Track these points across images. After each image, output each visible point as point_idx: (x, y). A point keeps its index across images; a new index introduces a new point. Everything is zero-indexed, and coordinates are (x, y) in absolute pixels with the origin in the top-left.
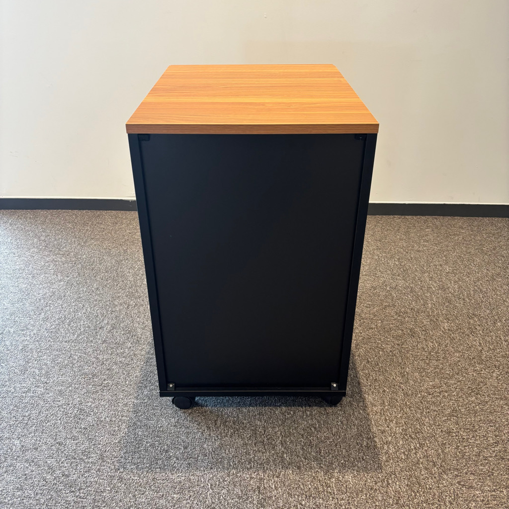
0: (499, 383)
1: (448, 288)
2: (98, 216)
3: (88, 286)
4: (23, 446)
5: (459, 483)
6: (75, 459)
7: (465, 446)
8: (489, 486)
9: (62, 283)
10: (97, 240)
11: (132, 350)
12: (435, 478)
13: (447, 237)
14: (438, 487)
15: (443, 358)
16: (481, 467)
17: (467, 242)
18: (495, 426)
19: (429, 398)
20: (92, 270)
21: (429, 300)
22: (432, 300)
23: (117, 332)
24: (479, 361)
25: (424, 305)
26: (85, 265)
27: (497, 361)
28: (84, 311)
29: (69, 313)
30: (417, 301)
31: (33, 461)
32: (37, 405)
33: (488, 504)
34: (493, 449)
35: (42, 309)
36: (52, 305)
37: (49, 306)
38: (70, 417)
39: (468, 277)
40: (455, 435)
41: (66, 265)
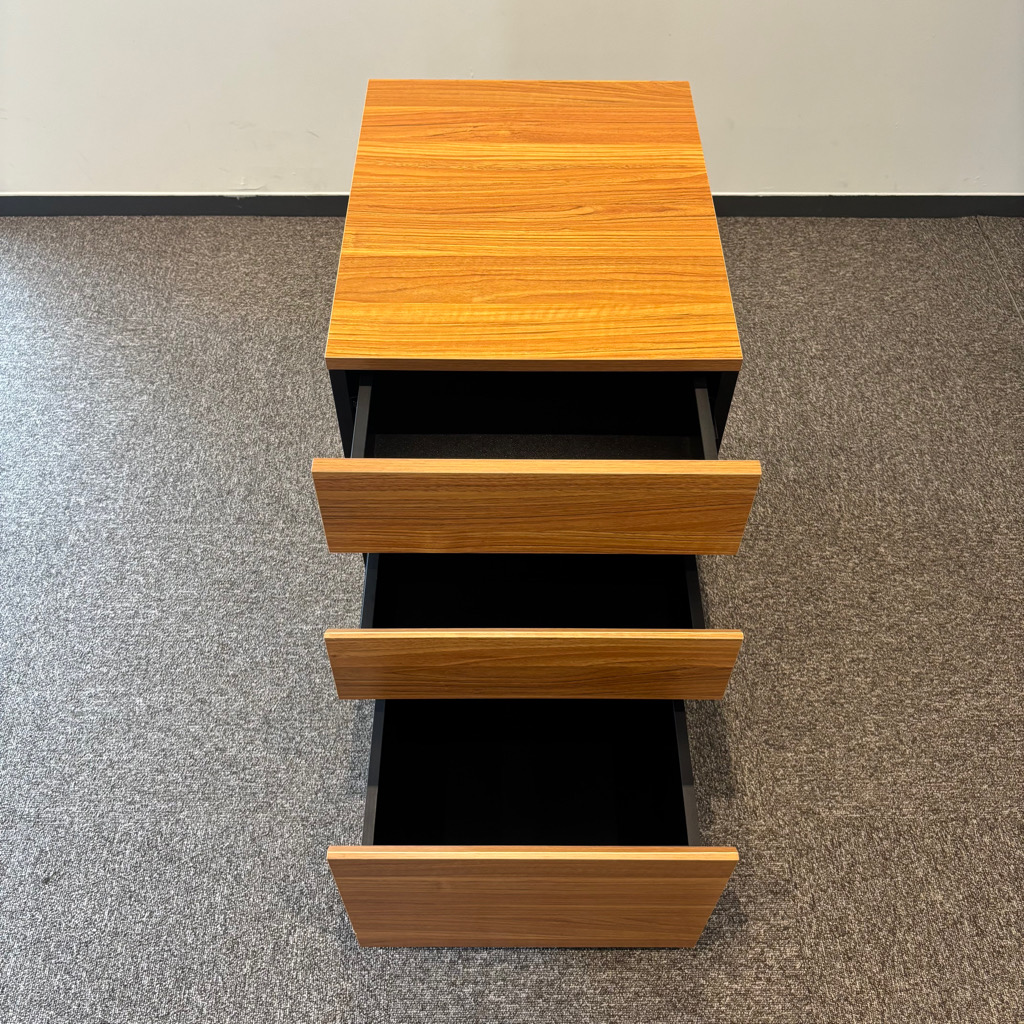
0: (854, 579)
1: (808, 393)
2: (182, 232)
3: (193, 404)
4: (149, 707)
5: (766, 742)
6: (228, 724)
7: (785, 686)
8: (807, 745)
9: (145, 397)
10: (189, 293)
11: (287, 535)
12: (735, 735)
13: (826, 270)
14: (737, 749)
15: (776, 536)
16: (801, 718)
17: (860, 284)
18: (833, 652)
19: (745, 609)
20: (193, 366)
21: (771, 420)
22: (776, 419)
23: (257, 501)
24: (832, 540)
25: (762, 431)
26: (177, 354)
27: (860, 538)
28: (194, 459)
29: (171, 464)
30: (750, 423)
31: (170, 730)
32: (155, 639)
33: (800, 771)
34: (823, 689)
35: (123, 456)
36: (137, 448)
37: (134, 449)
38: (208, 658)
39: (847, 366)
40: (773, 668)
41: (144, 356)
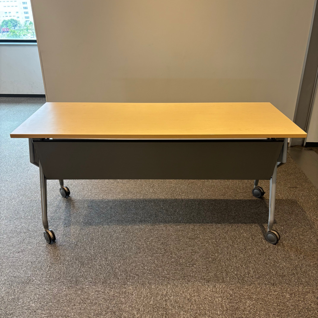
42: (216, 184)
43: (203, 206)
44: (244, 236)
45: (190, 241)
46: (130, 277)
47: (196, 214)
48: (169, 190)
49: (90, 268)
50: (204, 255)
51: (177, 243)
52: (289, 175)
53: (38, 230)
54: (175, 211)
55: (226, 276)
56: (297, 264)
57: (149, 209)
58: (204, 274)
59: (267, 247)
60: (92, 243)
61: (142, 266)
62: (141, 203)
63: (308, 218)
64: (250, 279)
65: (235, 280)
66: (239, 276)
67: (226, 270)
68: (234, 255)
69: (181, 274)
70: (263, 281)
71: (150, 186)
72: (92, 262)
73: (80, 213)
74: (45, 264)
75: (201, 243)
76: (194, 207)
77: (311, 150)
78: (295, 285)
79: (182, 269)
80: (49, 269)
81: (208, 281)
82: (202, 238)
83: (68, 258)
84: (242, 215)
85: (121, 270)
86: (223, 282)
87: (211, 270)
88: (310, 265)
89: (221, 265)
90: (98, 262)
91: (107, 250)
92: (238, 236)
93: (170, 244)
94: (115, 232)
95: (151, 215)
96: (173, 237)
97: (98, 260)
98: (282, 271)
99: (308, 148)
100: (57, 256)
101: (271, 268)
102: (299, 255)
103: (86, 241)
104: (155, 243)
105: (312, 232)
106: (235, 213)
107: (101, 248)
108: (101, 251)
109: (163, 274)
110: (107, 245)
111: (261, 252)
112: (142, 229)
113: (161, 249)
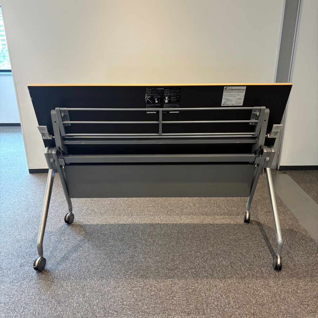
42: (194, 211)
43: (182, 235)
44: (223, 264)
45: (169, 272)
46: (109, 314)
47: (175, 243)
48: (148, 219)
49: (67, 306)
50: (184, 286)
51: (157, 275)
52: (265, 199)
53: (12, 268)
54: (154, 241)
55: (206, 307)
56: (276, 291)
57: (128, 240)
58: (185, 307)
59: (247, 275)
60: (69, 279)
61: (121, 302)
62: (119, 234)
63: (285, 243)
64: (231, 310)
65: (216, 311)
66: (219, 307)
67: (206, 301)
68: (213, 285)
69: (161, 308)
70: (243, 311)
71: (129, 215)
72: (69, 299)
73: (56, 247)
74: (19, 304)
75: (180, 274)
76: (173, 236)
77: (285, 173)
78: (275, 314)
79: (162, 302)
80: (23, 310)
81: (189, 314)
82: (182, 268)
83: (43, 297)
84: (221, 242)
85: (99, 307)
86: (204, 314)
87: (191, 302)
88: (288, 292)
89: (201, 296)
90: (76, 299)
91: (84, 286)
92: (218, 264)
93: (149, 277)
94: (93, 266)
95: (130, 247)
96: (153, 269)
97: (75, 297)
98: (262, 300)
99: (282, 171)
100: (32, 295)
101: (250, 297)
102: (278, 282)
103: (63, 277)
104: (134, 276)
105: (289, 257)
106: (214, 240)
107: (79, 284)
108: (78, 287)
109: (143, 308)
110: (85, 280)
111: (240, 280)
112: (120, 262)
113: (140, 282)
